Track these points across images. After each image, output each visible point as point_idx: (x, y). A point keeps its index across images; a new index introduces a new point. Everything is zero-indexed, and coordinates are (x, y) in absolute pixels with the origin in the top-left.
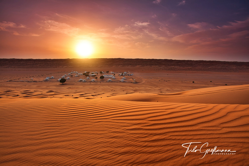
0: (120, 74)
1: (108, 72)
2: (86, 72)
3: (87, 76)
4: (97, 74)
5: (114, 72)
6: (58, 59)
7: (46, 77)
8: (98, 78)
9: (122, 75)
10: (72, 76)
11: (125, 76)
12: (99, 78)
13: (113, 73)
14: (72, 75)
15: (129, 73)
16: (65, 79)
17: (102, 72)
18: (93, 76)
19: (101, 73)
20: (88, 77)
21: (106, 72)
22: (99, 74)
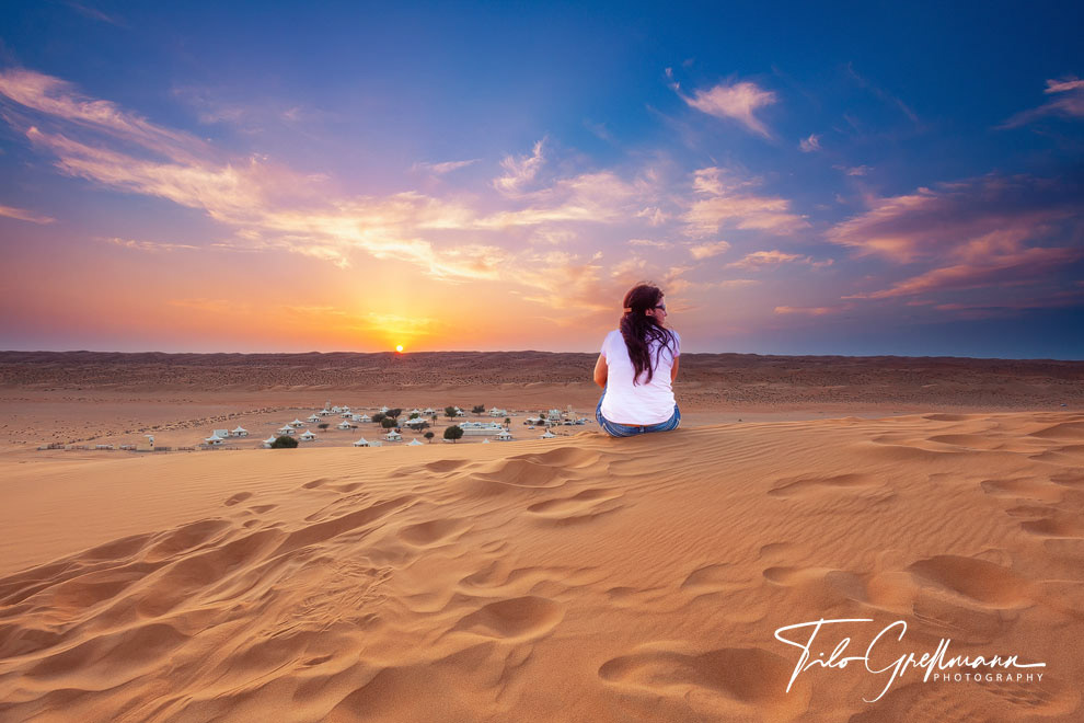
0: (533, 420)
1: (479, 410)
2: (384, 410)
3: (389, 426)
4: (435, 418)
5: (505, 412)
6: (271, 355)
7: (210, 432)
8: (436, 435)
9: (541, 423)
10: (324, 426)
11: (554, 425)
12: (442, 435)
13: (501, 416)
14: (325, 420)
15: (572, 415)
16: (295, 438)
17: (456, 408)
18: (415, 427)
19: (451, 413)
20: (393, 433)
21: (472, 409)
22: (442, 418)
